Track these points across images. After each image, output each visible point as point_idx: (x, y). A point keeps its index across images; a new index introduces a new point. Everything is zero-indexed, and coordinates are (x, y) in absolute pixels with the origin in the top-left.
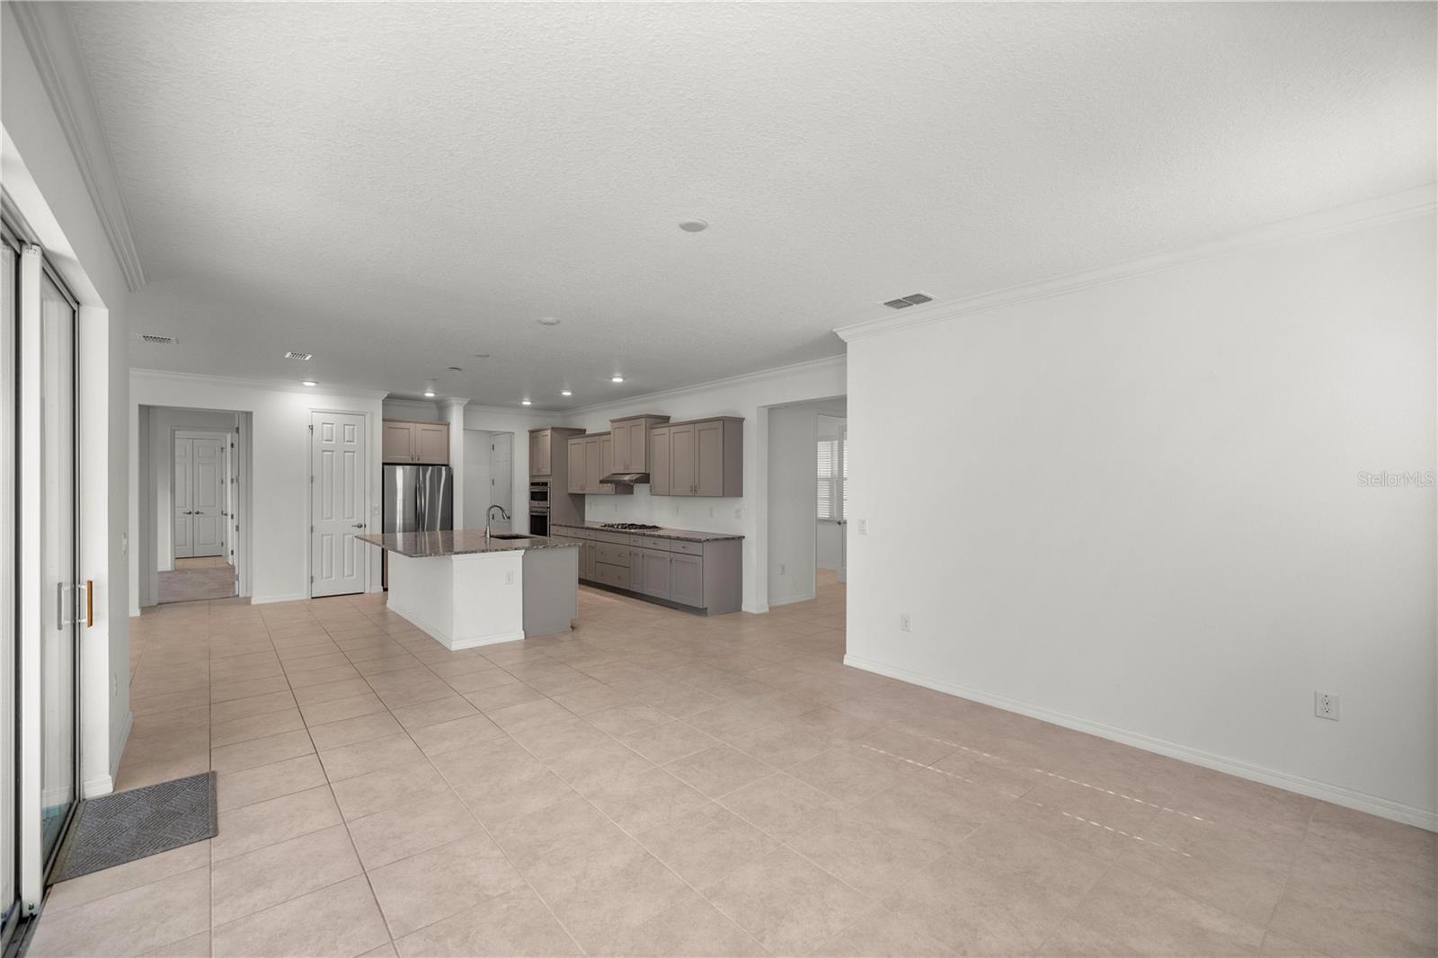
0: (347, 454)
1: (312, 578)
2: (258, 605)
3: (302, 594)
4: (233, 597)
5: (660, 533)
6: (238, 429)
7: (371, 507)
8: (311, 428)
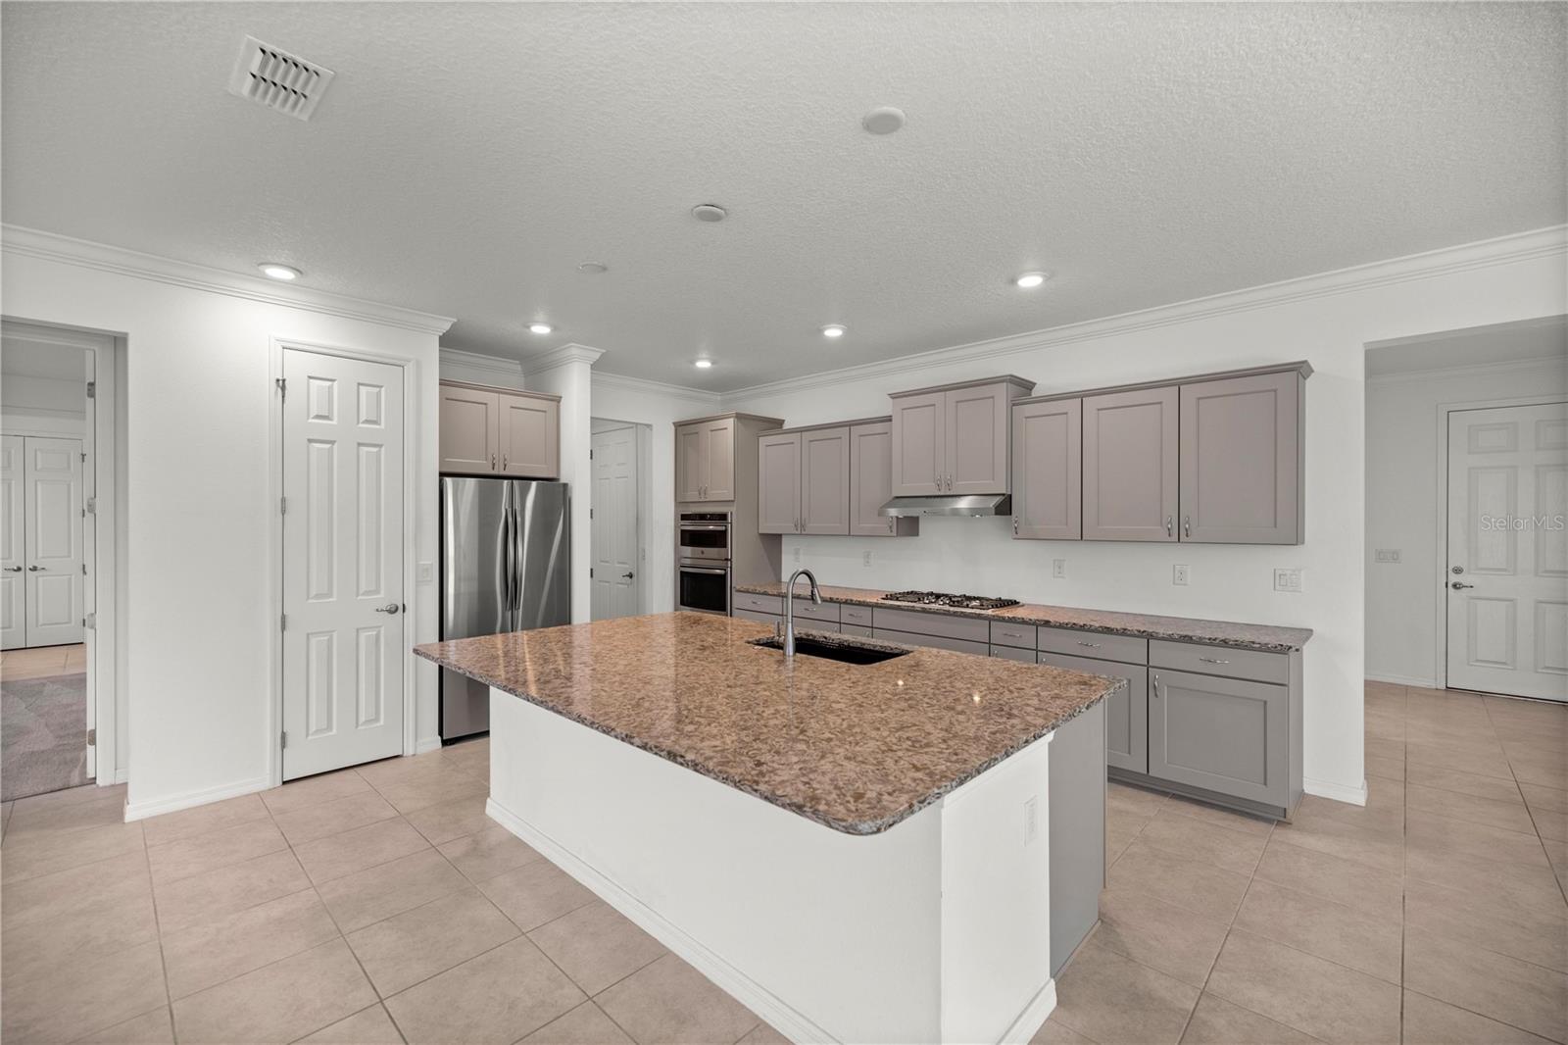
0: (364, 449)
1: (284, 736)
2: (141, 822)
3: (264, 779)
4: (82, 785)
5: (1018, 613)
6: (92, 385)
7: (417, 566)
8: (282, 384)
